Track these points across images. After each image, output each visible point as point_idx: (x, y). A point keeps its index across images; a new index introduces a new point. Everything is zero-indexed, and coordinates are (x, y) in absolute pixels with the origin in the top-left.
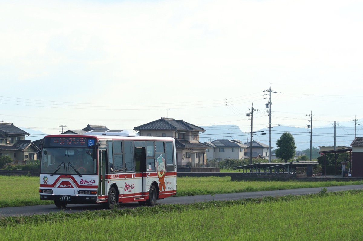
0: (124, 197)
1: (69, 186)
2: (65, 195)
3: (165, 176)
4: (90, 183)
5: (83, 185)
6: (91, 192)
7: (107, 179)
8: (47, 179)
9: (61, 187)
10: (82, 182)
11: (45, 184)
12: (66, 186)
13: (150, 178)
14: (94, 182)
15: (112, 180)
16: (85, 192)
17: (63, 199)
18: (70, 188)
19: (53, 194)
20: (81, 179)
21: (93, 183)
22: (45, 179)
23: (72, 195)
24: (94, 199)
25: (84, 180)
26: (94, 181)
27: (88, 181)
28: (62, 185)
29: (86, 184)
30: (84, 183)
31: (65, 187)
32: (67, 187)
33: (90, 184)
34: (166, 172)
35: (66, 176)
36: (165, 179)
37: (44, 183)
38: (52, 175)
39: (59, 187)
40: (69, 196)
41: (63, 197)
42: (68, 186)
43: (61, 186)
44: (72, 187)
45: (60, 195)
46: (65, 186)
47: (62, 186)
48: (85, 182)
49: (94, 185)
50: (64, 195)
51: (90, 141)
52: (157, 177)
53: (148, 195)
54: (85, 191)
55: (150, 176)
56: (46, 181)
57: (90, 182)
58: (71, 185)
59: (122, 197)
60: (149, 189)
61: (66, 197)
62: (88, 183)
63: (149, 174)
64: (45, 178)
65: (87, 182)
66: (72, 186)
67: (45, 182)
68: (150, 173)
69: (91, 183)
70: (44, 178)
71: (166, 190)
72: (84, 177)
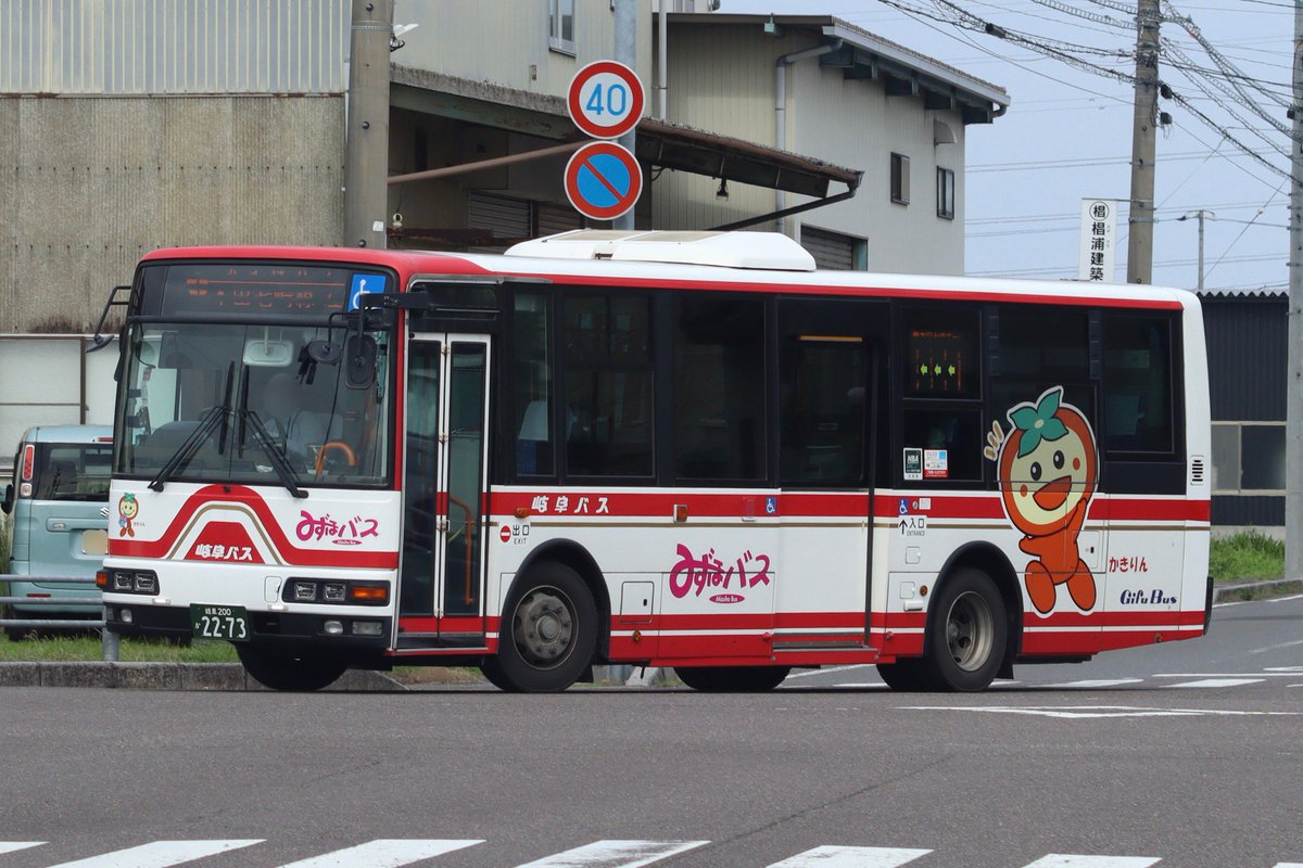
0: (663, 633)
1: (241, 553)
2: (217, 607)
3: (1087, 522)
4: (347, 534)
5: (312, 544)
6: (351, 592)
7: (493, 518)
8: (134, 505)
9: (200, 558)
10: (305, 530)
11: (127, 537)
12: (226, 553)
13: (929, 526)
14: (372, 531)
15: (533, 524)
16: (320, 589)
17: (211, 630)
18: (246, 560)
19: (160, 600)
20: (304, 514)
21: (363, 534)
22: (128, 511)
23: (251, 606)
24: (369, 630)
25: (316, 518)
26: (371, 525)
27: (339, 526)
28: (208, 547)
29: (326, 543)
30: (315, 535)
31: (221, 560)
32: (231, 560)
33: (349, 542)
34: (1097, 495)
35: (227, 491)
36: (1085, 540)
37: (122, 534)
38: (158, 488)
39: (192, 556)
40: (238, 611)
41: (210, 617)
42: (233, 550)
43: (202, 550)
44: (257, 559)
45: (193, 606)
46: (219, 550)
47: (208, 555)
48: (322, 526)
49: (369, 545)
50: (211, 607)
51: (363, 282)
52: (1008, 521)
53: (921, 630)
54: (322, 583)
55: (929, 514)
56: (129, 520)
57: (348, 528)
58: (249, 543)
59: (644, 633)
60: (923, 591)
61: (222, 618)
62: (336, 537)
63: (925, 505)
64: (129, 504)
65: (333, 532)
66: (255, 553)
67: (127, 524)
68: (933, 499)
69: (355, 534)
70: (123, 504)
71: (1094, 610)
72: (322, 502)
